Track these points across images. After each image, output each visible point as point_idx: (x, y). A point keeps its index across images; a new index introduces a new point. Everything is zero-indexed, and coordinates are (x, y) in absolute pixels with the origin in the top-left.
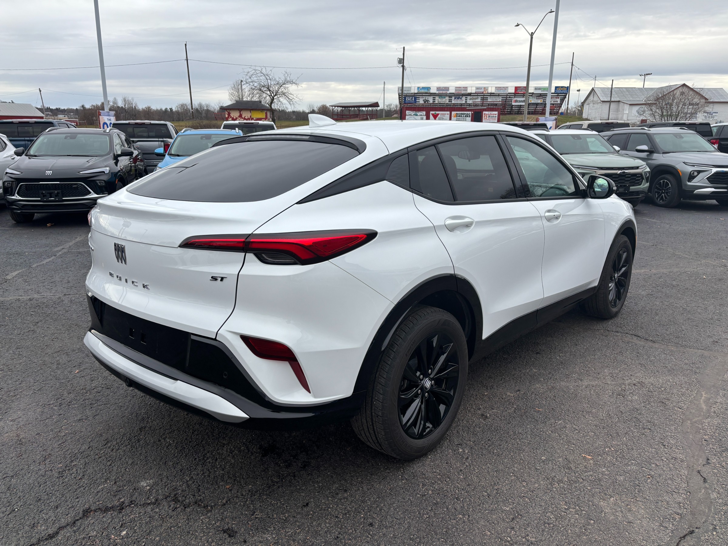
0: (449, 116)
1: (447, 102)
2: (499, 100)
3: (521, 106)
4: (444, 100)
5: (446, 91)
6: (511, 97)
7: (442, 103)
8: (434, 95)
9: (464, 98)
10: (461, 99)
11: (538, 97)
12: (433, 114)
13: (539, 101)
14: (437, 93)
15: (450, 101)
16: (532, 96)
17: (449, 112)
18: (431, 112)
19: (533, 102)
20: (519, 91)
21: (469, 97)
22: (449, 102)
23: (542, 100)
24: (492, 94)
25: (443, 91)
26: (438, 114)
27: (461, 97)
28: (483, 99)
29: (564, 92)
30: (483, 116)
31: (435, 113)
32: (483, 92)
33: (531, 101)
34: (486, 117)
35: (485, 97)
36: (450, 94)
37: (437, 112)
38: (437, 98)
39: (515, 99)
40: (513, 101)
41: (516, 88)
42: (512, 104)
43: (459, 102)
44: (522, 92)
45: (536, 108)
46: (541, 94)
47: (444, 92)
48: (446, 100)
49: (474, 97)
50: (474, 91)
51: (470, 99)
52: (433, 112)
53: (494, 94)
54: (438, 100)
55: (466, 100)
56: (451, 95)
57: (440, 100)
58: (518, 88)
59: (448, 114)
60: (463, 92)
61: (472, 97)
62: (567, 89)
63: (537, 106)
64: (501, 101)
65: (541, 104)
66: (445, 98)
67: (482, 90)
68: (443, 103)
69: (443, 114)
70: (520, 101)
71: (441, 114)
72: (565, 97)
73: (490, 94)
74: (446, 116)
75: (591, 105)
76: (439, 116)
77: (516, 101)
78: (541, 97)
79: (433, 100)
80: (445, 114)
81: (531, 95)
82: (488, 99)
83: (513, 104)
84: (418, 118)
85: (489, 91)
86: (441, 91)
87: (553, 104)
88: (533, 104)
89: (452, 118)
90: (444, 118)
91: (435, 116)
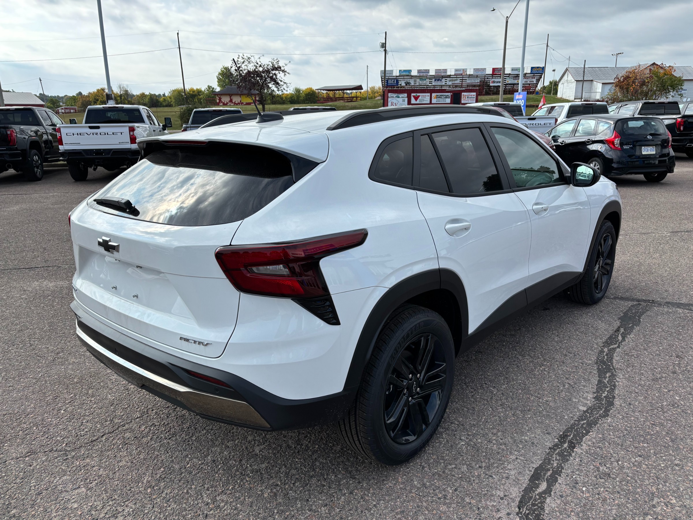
0: (429, 97)
3: (498, 86)
4: (425, 82)
6: (489, 78)
7: (422, 85)
8: (415, 77)
12: (414, 96)
13: (513, 81)
14: (418, 75)
17: (429, 94)
18: (413, 94)
20: (496, 73)
21: (448, 79)
22: (429, 84)
23: (515, 80)
24: (470, 76)
26: (419, 96)
27: (441, 79)
29: (540, 72)
30: (462, 97)
31: (416, 95)
32: (462, 74)
33: (508, 81)
34: (464, 98)
35: (463, 78)
36: (430, 76)
37: (418, 94)
38: (418, 80)
39: (493, 80)
40: (490, 82)
42: (489, 85)
43: (439, 83)
44: (499, 73)
45: (513, 88)
46: (517, 75)
47: (425, 74)
49: (454, 79)
50: (453, 73)
52: (414, 94)
53: (472, 75)
54: (419, 82)
55: (445, 81)
56: (431, 78)
57: (421, 82)
58: (495, 69)
59: (428, 96)
60: (443, 74)
61: (451, 79)
62: (543, 70)
64: (479, 82)
65: (515, 84)
67: (461, 72)
68: (424, 85)
69: (424, 96)
70: (497, 82)
71: (422, 96)
72: (541, 77)
73: (468, 76)
75: (566, 84)
76: (420, 98)
79: (414, 82)
80: (426, 96)
81: (508, 75)
82: (467, 80)
83: (491, 84)
84: (400, 100)
85: (468, 73)
86: (422, 74)
87: (529, 84)
88: (510, 84)
89: (433, 99)
90: (425, 99)
91: (416, 98)
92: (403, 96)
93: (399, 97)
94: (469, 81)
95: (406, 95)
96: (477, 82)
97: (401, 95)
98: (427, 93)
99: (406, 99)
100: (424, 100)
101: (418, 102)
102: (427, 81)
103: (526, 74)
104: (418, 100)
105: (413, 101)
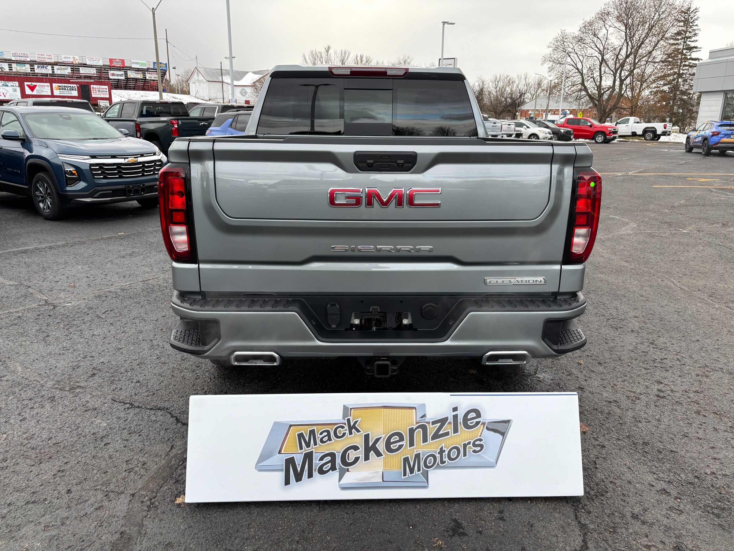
0: (49, 88)
1: (29, 71)
2: (93, 71)
3: (118, 80)
4: (24, 68)
5: (25, 58)
6: (107, 69)
7: (22, 71)
8: (9, 62)
9: (49, 67)
10: (46, 68)
11: (136, 72)
12: (28, 86)
13: (140, 76)
14: (13, 59)
15: (32, 69)
16: (129, 70)
17: (49, 84)
18: (26, 83)
19: (132, 76)
20: (114, 64)
21: (56, 67)
22: (31, 71)
23: (142, 75)
24: (85, 65)
25: (20, 58)
26: (35, 86)
27: (45, 66)
28: (73, 70)
29: (164, 69)
30: (92, 90)
31: (31, 84)
32: (73, 62)
33: (130, 75)
34: (95, 91)
35: (75, 67)
36: (30, 61)
37: (34, 84)
38: (14, 65)
39: (112, 72)
40: (109, 74)
41: (111, 60)
42: (109, 77)
43: (44, 71)
44: (118, 66)
45: (136, 83)
46: (139, 69)
47: (23, 59)
48: (27, 69)
49: (63, 67)
50: (60, 61)
51: (58, 70)
52: (29, 83)
53: (86, 64)
54: (16, 68)
55: (54, 70)
56: (32, 63)
57: (18, 68)
58: (113, 61)
59: (48, 86)
60: (48, 61)
61: (59, 67)
62: (166, 66)
63: (136, 81)
64: (95, 73)
65: (141, 79)
66: (25, 66)
67: (71, 60)
68: (24, 71)
69: (41, 86)
70: (118, 75)
71: (39, 86)
72: (165, 74)
73: (81, 65)
74: (46, 88)
75: (197, 84)
76: (37, 88)
77: (113, 75)
78: (140, 72)
79: (9, 67)
80: (44, 86)
81: (129, 68)
82: (80, 70)
83: (111, 77)
84: (10, 89)
85: (81, 62)
86: (19, 58)
87: (154, 80)
88: (132, 79)
89: (54, 91)
90: (45, 90)
91: (32, 88)
92: (12, 84)
93: (7, 86)
94: (83, 71)
95: (17, 83)
96: (93, 73)
97: (10, 84)
98: (46, 82)
99: (18, 89)
100: (43, 91)
101: (35, 93)
102: (26, 67)
103: (148, 69)
104: (35, 90)
105: (28, 91)
